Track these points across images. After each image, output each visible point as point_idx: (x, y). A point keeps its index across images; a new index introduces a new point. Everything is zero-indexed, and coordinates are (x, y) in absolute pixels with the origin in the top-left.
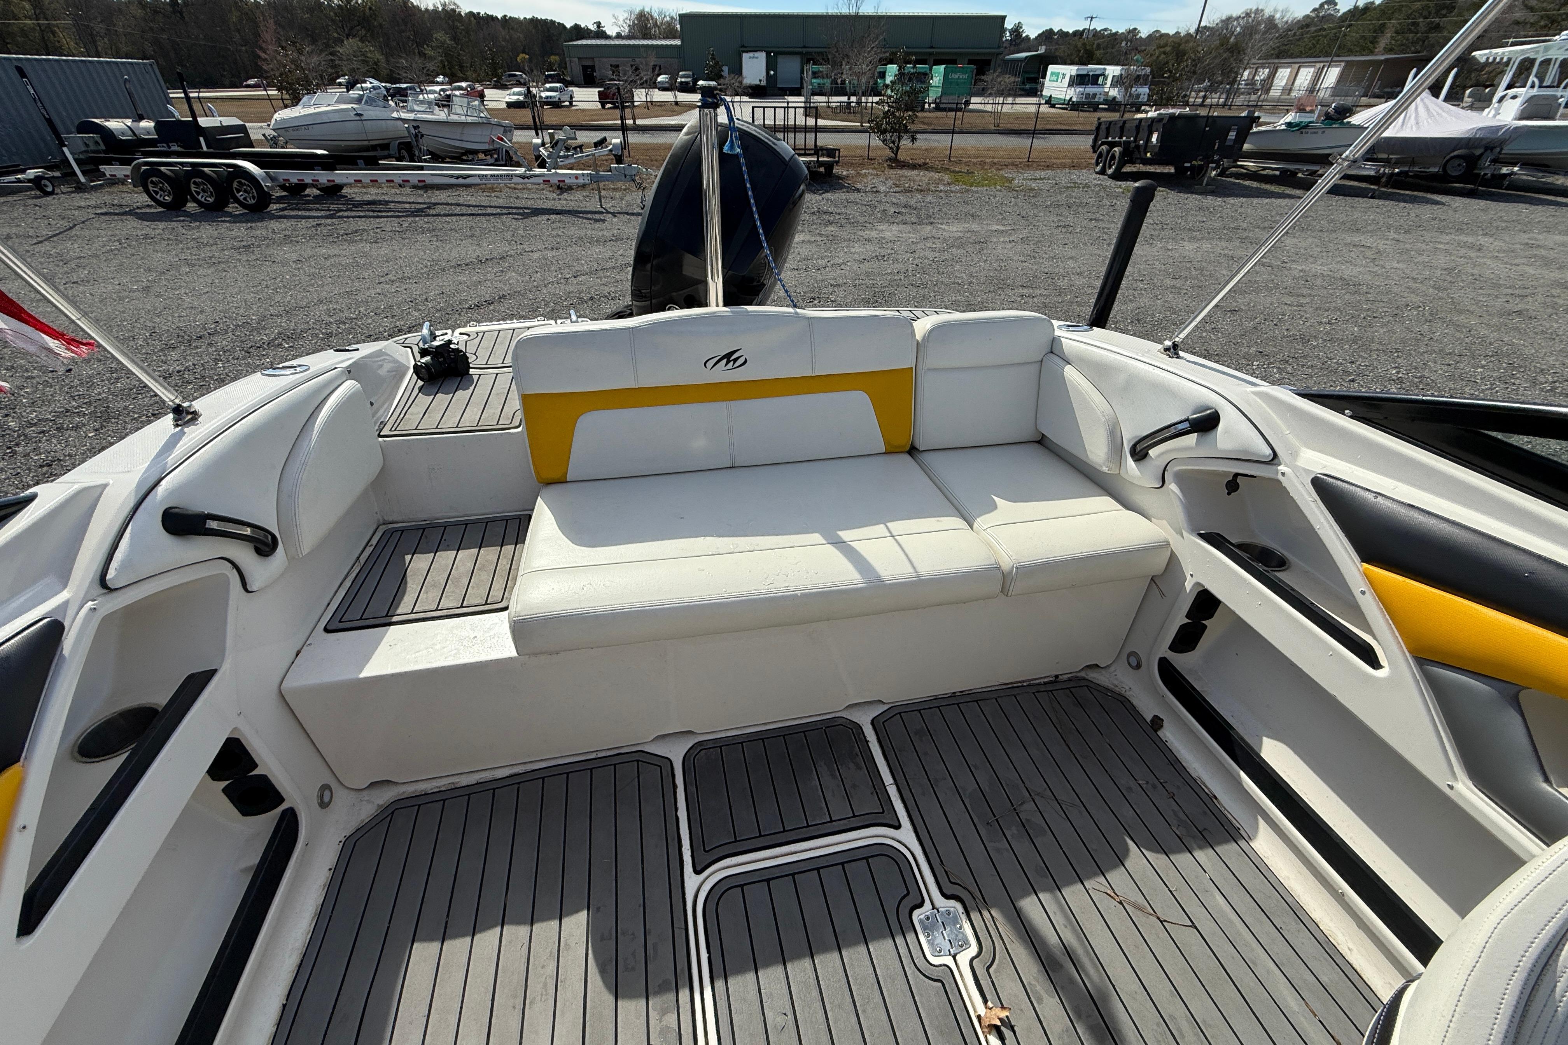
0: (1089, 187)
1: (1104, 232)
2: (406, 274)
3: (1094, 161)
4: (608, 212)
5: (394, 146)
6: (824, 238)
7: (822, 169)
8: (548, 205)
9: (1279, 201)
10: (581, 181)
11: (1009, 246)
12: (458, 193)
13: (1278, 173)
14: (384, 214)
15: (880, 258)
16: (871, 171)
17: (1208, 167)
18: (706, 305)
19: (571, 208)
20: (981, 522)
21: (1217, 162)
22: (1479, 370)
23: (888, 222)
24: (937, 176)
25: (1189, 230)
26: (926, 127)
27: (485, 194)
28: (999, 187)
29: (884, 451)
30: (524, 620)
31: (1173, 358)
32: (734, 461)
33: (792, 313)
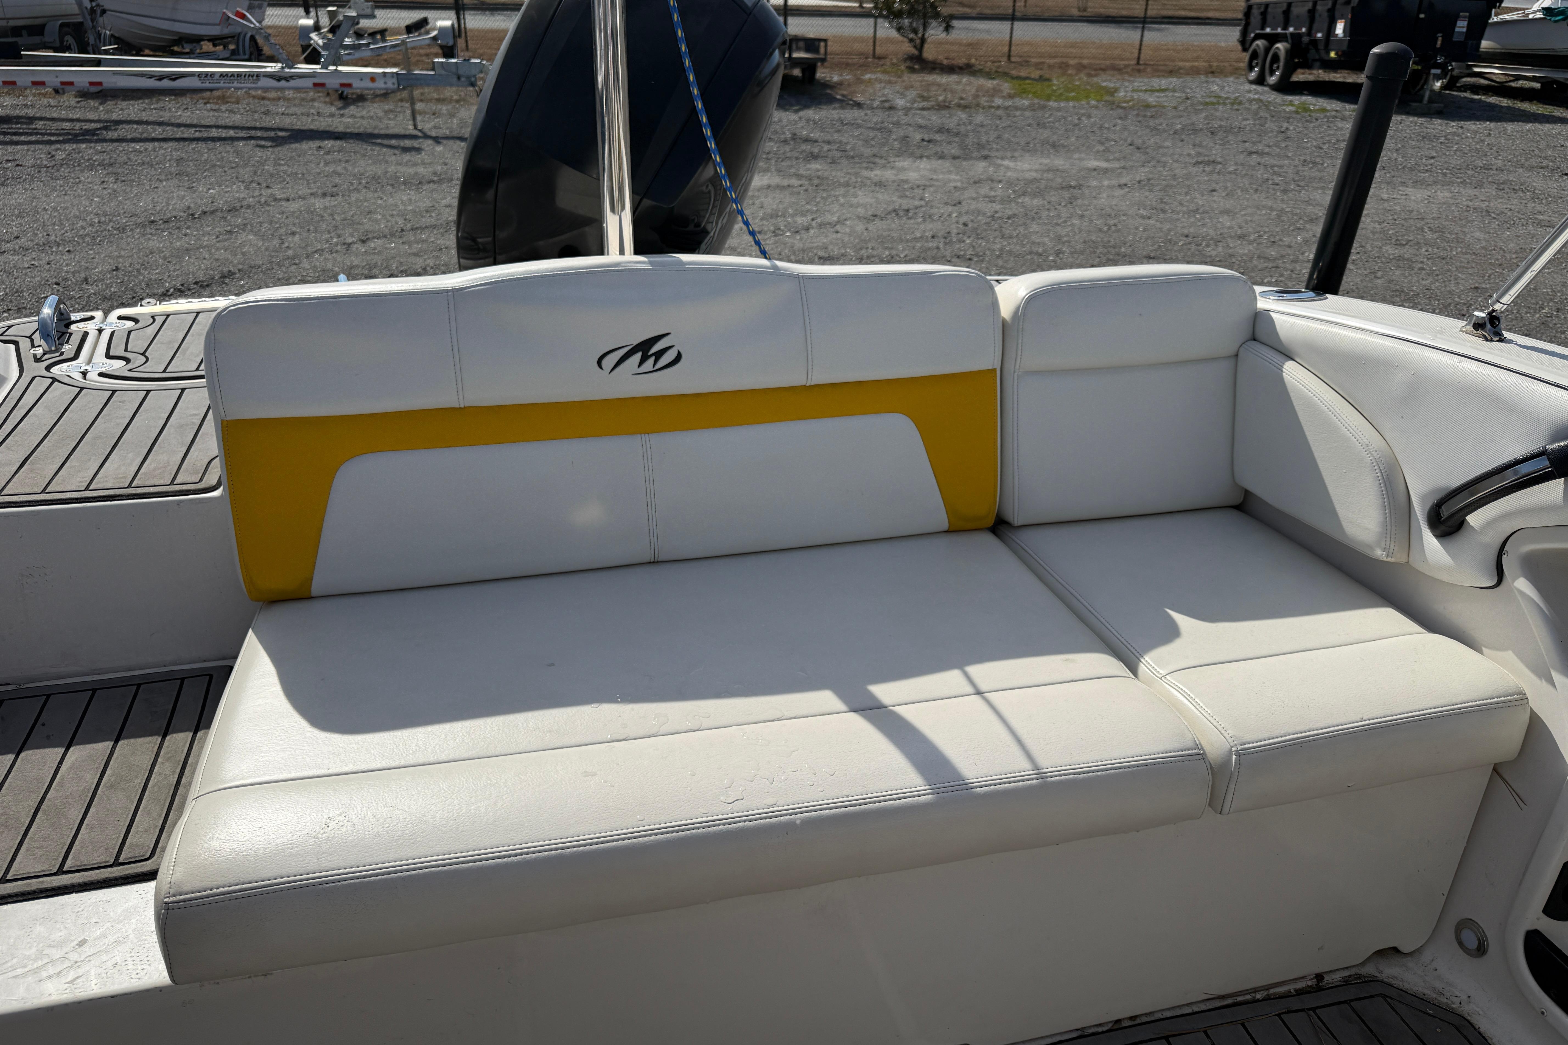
0: (1240, 103)
1: (1275, 173)
2: (53, 238)
3: (1244, 65)
4: (426, 136)
5: (52, 29)
6: (804, 182)
7: (797, 72)
8: (321, 124)
9: (1547, 127)
10: (380, 84)
11: (1119, 192)
12: (161, 104)
13: (1537, 85)
14: (22, 138)
15: (901, 213)
16: (879, 75)
17: (1428, 73)
18: (601, 250)
19: (361, 130)
20: (1149, 662)
21: (1443, 66)
23: (912, 155)
24: (990, 84)
25: (1412, 169)
26: (967, 10)
27: (209, 106)
28: (1093, 103)
29: (946, 526)
30: (185, 901)
31: (1492, 340)
32: (656, 550)
33: (766, 267)
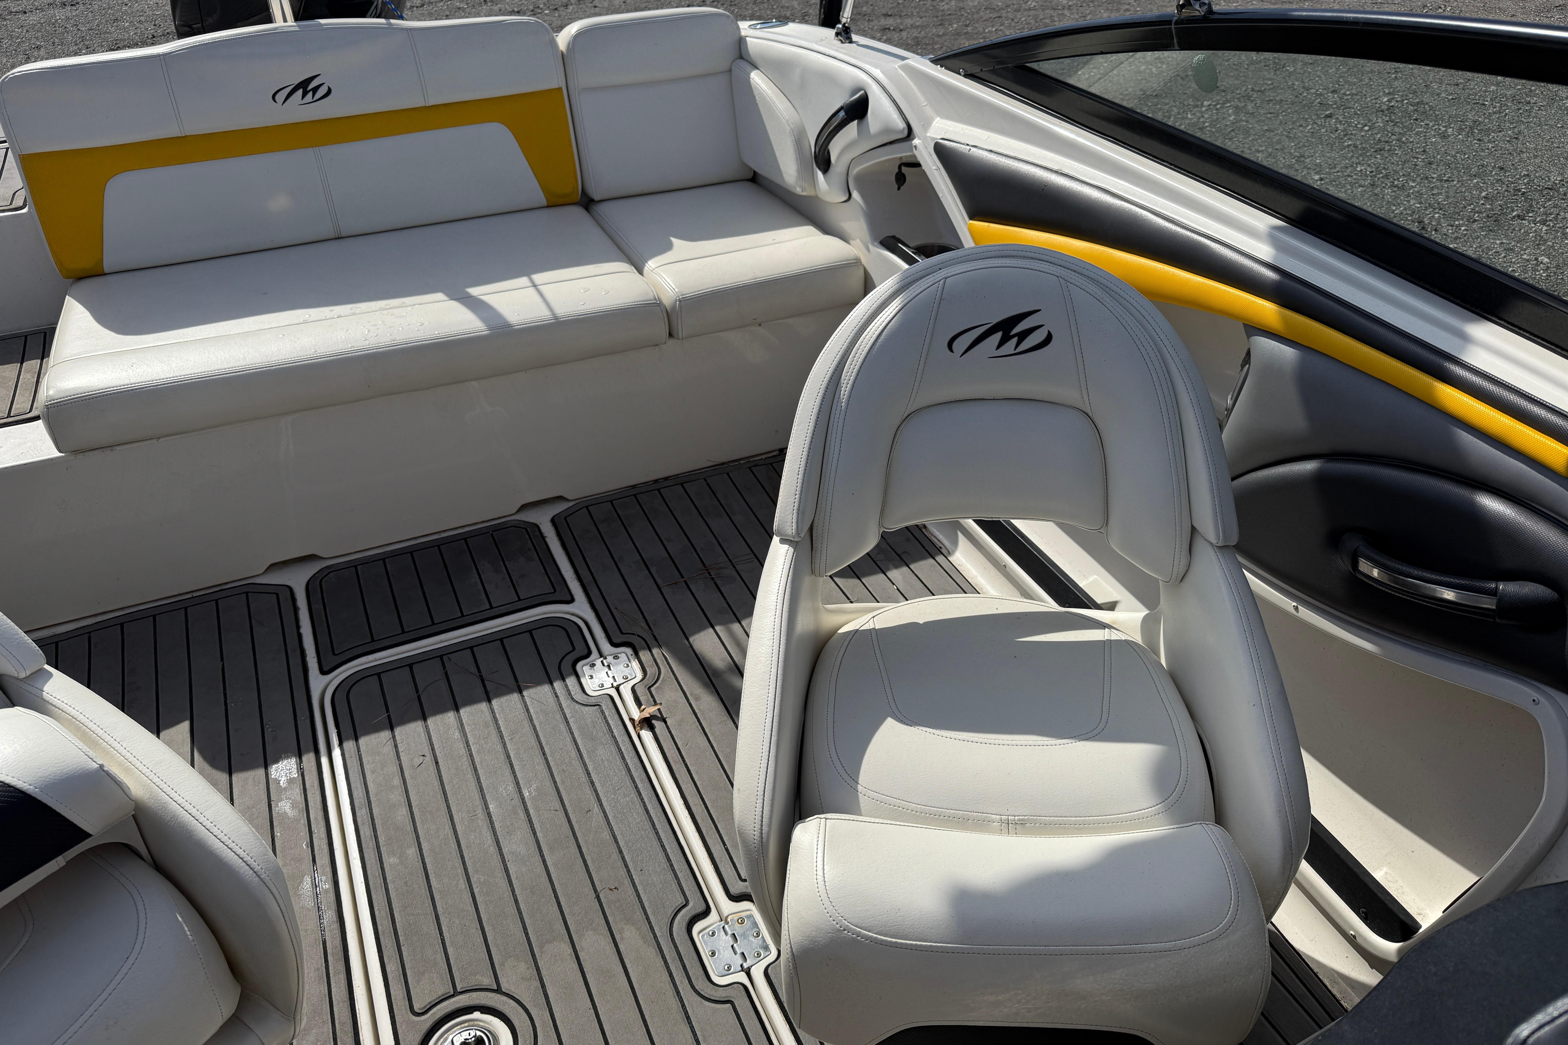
20: (649, 264)
22: (1493, 88)
29: (544, 202)
30: (57, 403)
31: (845, 43)
32: (338, 229)
33: (384, 24)
